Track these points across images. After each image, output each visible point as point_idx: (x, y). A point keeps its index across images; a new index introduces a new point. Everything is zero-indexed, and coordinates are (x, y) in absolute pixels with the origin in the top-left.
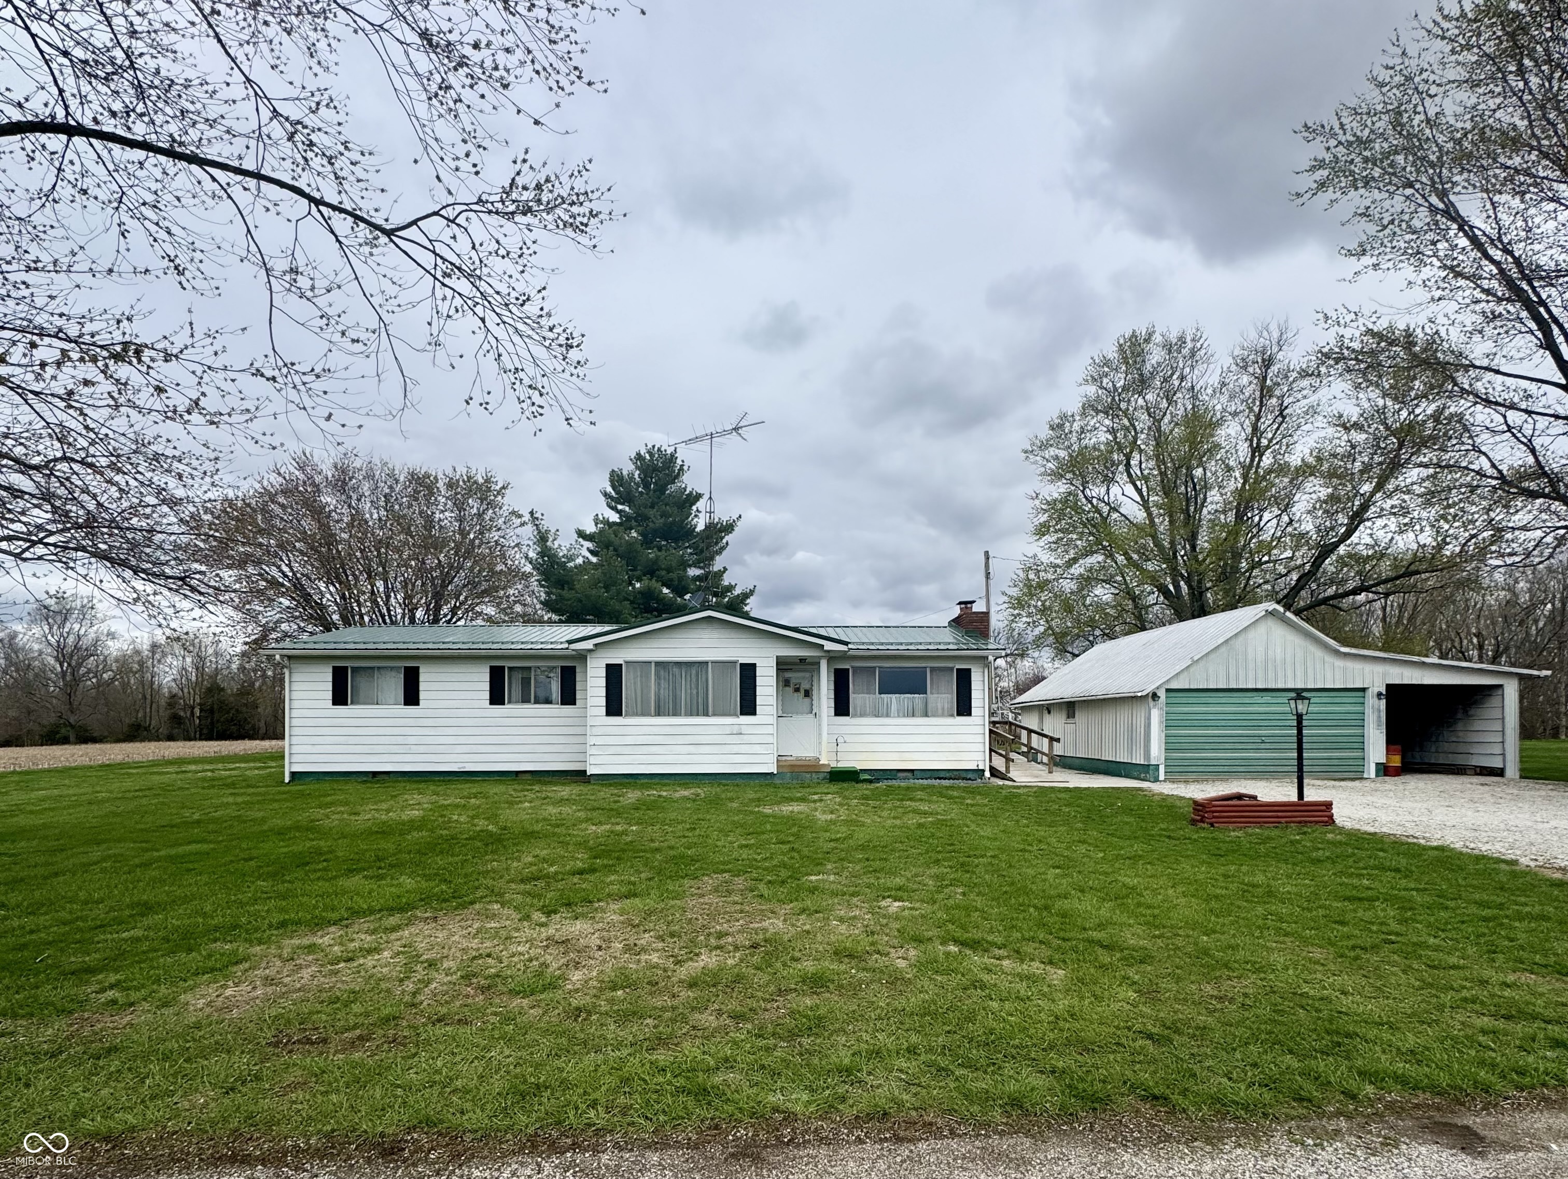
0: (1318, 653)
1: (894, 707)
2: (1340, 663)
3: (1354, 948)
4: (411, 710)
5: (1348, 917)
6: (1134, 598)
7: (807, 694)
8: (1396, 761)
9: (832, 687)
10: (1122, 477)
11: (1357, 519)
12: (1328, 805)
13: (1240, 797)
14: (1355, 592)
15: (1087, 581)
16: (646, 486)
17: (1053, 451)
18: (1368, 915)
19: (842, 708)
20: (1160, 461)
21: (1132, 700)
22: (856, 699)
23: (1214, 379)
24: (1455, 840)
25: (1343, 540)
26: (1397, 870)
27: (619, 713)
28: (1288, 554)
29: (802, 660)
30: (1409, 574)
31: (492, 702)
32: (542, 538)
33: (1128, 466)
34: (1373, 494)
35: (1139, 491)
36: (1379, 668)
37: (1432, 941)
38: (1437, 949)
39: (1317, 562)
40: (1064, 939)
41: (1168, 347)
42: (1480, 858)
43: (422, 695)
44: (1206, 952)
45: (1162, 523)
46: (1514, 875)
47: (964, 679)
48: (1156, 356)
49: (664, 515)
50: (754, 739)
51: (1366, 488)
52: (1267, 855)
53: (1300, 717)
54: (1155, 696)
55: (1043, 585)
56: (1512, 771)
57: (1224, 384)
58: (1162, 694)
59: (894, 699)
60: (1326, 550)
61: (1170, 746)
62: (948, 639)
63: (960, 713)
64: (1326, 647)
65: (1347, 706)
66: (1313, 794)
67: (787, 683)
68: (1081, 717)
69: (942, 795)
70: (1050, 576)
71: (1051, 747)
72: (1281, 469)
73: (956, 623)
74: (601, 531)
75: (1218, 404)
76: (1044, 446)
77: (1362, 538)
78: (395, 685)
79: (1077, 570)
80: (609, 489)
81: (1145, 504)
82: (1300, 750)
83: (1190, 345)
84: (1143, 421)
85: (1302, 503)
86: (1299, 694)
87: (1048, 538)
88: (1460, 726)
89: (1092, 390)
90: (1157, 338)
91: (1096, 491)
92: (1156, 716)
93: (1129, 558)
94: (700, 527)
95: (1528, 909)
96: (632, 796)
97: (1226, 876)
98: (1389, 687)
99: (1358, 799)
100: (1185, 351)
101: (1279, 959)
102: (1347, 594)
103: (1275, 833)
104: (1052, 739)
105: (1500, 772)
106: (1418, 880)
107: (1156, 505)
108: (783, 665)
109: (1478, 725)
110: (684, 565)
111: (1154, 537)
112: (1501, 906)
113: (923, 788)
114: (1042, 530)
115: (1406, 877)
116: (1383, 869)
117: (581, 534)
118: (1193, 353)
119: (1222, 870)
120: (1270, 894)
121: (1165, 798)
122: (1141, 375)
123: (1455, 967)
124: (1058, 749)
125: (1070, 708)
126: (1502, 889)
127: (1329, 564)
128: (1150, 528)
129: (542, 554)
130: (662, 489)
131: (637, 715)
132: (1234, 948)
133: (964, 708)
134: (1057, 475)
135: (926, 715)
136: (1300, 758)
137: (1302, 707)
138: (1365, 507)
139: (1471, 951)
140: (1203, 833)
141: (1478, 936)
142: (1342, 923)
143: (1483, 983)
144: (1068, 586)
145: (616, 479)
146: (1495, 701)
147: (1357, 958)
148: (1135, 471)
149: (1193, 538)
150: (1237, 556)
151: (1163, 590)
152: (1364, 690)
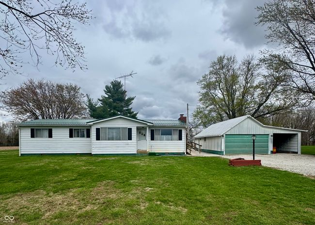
0: (259, 126)
1: (165, 138)
2: (263, 129)
3: (265, 201)
4: (50, 139)
5: (264, 191)
6: (220, 115)
7: (145, 135)
8: (275, 150)
9: (150, 133)
10: (218, 88)
11: (268, 98)
12: (260, 161)
13: (240, 159)
14: (267, 114)
15: (210, 111)
16: (114, 89)
17: (203, 83)
18: (269, 190)
19: (152, 139)
20: (226, 85)
21: (218, 137)
22: (155, 136)
23: (238, 67)
24: (289, 169)
25: (264, 103)
26: (276, 177)
27: (99, 140)
28: (253, 105)
29: (143, 127)
30: (278, 110)
31: (70, 137)
32: (89, 100)
33: (219, 86)
34: (271, 93)
35: (222, 91)
36: (272, 130)
37: (285, 198)
38: (286, 200)
39: (259, 107)
40: (190, 199)
41: (228, 59)
42: (295, 174)
43: (53, 135)
44: (226, 203)
45: (226, 98)
46: (303, 178)
47: (180, 132)
48: (225, 61)
49: (118, 96)
50: (131, 146)
51: (269, 91)
52: (245, 173)
53: (254, 140)
54: (223, 136)
55: (201, 112)
56: (299, 152)
57: (240, 68)
58: (224, 135)
59: (164, 137)
60: (261, 105)
61: (226, 147)
62: (178, 123)
63: (179, 140)
64: (260, 125)
65: (265, 138)
66: (257, 158)
67: (140, 133)
68: (207, 141)
69: (173, 159)
70: (202, 110)
71: (200, 147)
72: (252, 87)
73: (179, 119)
74: (103, 99)
75: (239, 72)
76: (201, 81)
77: (268, 102)
78: (46, 133)
79: (208, 109)
80: (105, 90)
81: (223, 95)
82: (254, 148)
83: (233, 59)
84: (222, 76)
85: (256, 94)
86: (254, 135)
87: (202, 102)
88: (289, 142)
89: (211, 69)
90: (226, 57)
91: (212, 91)
92: (223, 140)
93: (219, 106)
94: (126, 98)
95: (308, 188)
96: (100, 159)
97: (235, 179)
98: (274, 134)
99: (267, 159)
100: (232, 60)
101: (245, 204)
102: (265, 114)
103: (248, 167)
104: (200, 146)
105: (297, 153)
106: (281, 180)
107: (225, 95)
108: (138, 129)
109: (292, 142)
110: (122, 107)
111: (225, 101)
112: (301, 187)
113: (169, 157)
114: (201, 100)
115: (278, 179)
116: (272, 177)
117: (99, 100)
118: (233, 61)
119: (234, 178)
120: (245, 184)
121: (224, 159)
122: (222, 65)
123: (291, 207)
124: (202, 148)
125: (205, 138)
126: (300, 182)
127: (261, 108)
128: (224, 100)
129: (89, 104)
130: (117, 90)
131: (103, 140)
132: (234, 201)
133: (180, 139)
134: (204, 88)
135: (172, 140)
136: (254, 150)
137: (254, 138)
138: (269, 95)
139: (295, 201)
140: (231, 168)
141: (296, 196)
142: (262, 193)
143: (299, 212)
144: (206, 112)
145: (107, 87)
146: (296, 137)
147: (266, 204)
148: (221, 87)
149: (233, 101)
150: (242, 106)
151: (227, 113)
152: (268, 135)
